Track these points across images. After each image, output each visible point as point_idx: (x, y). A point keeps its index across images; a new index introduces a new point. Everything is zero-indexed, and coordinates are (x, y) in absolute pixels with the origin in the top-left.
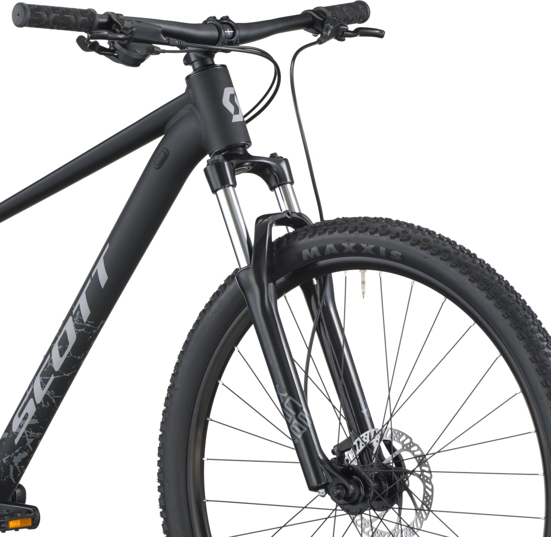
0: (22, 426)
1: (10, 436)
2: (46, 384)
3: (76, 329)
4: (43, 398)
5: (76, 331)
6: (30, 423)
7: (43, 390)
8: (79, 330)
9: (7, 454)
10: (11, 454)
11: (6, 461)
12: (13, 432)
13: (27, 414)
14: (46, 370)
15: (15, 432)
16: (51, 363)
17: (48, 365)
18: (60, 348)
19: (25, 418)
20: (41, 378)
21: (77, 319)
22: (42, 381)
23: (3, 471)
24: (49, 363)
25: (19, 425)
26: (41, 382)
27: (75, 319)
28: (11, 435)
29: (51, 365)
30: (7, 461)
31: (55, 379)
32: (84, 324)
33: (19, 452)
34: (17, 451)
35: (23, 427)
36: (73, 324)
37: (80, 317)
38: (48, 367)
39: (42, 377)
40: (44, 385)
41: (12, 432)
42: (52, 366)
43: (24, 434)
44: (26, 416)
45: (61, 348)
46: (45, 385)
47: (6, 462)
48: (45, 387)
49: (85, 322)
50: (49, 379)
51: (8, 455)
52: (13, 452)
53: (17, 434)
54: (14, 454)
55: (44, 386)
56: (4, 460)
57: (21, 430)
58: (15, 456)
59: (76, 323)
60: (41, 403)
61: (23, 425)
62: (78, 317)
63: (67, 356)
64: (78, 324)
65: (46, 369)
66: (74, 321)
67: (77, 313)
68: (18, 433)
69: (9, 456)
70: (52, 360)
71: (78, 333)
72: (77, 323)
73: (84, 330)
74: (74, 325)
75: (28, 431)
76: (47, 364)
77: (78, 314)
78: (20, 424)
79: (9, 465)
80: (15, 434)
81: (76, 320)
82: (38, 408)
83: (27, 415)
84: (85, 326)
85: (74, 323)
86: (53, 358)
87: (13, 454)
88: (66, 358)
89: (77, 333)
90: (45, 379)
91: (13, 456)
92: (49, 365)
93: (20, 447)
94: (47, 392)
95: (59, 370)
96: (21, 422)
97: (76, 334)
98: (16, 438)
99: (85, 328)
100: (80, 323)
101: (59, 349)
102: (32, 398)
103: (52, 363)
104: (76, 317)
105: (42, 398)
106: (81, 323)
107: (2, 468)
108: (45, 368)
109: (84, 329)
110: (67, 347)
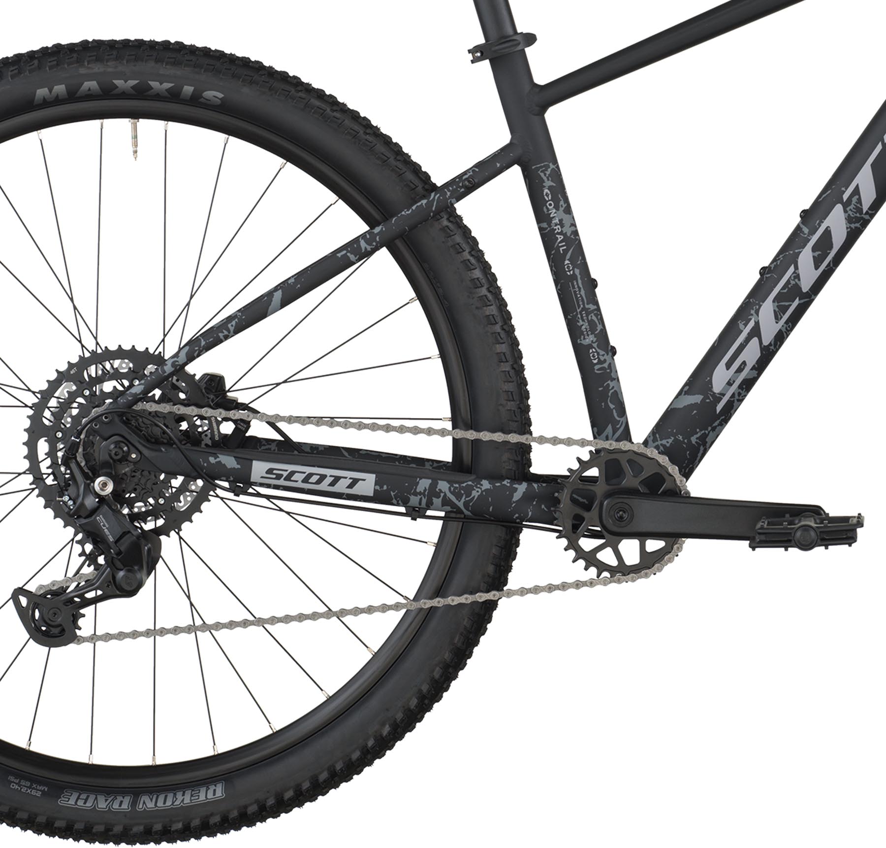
0: (732, 383)
1: (708, 401)
2: (784, 315)
3: (848, 224)
4: (775, 336)
5: (848, 227)
6: (747, 377)
7: (777, 323)
8: (853, 226)
9: (699, 429)
10: (707, 430)
11: (696, 440)
12: (715, 393)
13: (744, 363)
14: (785, 291)
15: (718, 394)
16: (796, 280)
17: (790, 284)
18: (816, 255)
19: (740, 370)
20: (776, 304)
21: (852, 208)
22: (777, 310)
23: (688, 457)
24: (794, 280)
25: (727, 381)
26: (774, 311)
27: (848, 209)
28: (711, 398)
29: (796, 283)
30: (698, 441)
31: (799, 304)
32: (862, 216)
33: (719, 425)
34: (716, 424)
35: (734, 384)
36: (845, 215)
37: (859, 205)
38: (790, 286)
39: (778, 303)
40: (780, 314)
41: (712, 393)
42: (799, 284)
43: (733, 395)
44: (742, 367)
45: (818, 255)
46: (782, 315)
47: (696, 442)
48: (781, 318)
49: (864, 212)
50: (791, 305)
51: (701, 430)
52: (711, 426)
53: (722, 397)
54: (712, 428)
55: (779, 317)
56: (694, 439)
57: (731, 389)
58: (711, 432)
59: (849, 215)
60: (770, 344)
61: (734, 382)
62: (855, 205)
63: (826, 267)
64: (852, 216)
65: (787, 289)
66: (845, 211)
67: (853, 199)
68: (724, 395)
69: (703, 432)
70: (799, 274)
71: (851, 230)
72: (853, 214)
73: (860, 225)
74: (846, 218)
75: (740, 390)
76: (788, 282)
77: (855, 199)
78: (730, 379)
79: (699, 445)
80: (718, 395)
81: (850, 210)
82: (764, 352)
83: (743, 365)
84: (862, 218)
85: (847, 214)
86: (801, 271)
87: (710, 428)
88: (824, 270)
89: (849, 230)
90: (785, 305)
91: (709, 432)
92: (793, 282)
93: (722, 416)
94: (783, 326)
95: (809, 290)
96: (732, 377)
97: (848, 232)
98: (719, 403)
99: (862, 221)
100: (856, 214)
101: (814, 257)
102: (757, 337)
103: (799, 280)
104: (850, 205)
105: (773, 336)
106: (858, 215)
107: (688, 452)
108: (783, 288)
109: (860, 223)
110: (830, 253)
